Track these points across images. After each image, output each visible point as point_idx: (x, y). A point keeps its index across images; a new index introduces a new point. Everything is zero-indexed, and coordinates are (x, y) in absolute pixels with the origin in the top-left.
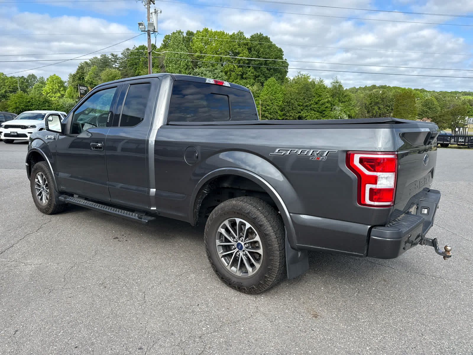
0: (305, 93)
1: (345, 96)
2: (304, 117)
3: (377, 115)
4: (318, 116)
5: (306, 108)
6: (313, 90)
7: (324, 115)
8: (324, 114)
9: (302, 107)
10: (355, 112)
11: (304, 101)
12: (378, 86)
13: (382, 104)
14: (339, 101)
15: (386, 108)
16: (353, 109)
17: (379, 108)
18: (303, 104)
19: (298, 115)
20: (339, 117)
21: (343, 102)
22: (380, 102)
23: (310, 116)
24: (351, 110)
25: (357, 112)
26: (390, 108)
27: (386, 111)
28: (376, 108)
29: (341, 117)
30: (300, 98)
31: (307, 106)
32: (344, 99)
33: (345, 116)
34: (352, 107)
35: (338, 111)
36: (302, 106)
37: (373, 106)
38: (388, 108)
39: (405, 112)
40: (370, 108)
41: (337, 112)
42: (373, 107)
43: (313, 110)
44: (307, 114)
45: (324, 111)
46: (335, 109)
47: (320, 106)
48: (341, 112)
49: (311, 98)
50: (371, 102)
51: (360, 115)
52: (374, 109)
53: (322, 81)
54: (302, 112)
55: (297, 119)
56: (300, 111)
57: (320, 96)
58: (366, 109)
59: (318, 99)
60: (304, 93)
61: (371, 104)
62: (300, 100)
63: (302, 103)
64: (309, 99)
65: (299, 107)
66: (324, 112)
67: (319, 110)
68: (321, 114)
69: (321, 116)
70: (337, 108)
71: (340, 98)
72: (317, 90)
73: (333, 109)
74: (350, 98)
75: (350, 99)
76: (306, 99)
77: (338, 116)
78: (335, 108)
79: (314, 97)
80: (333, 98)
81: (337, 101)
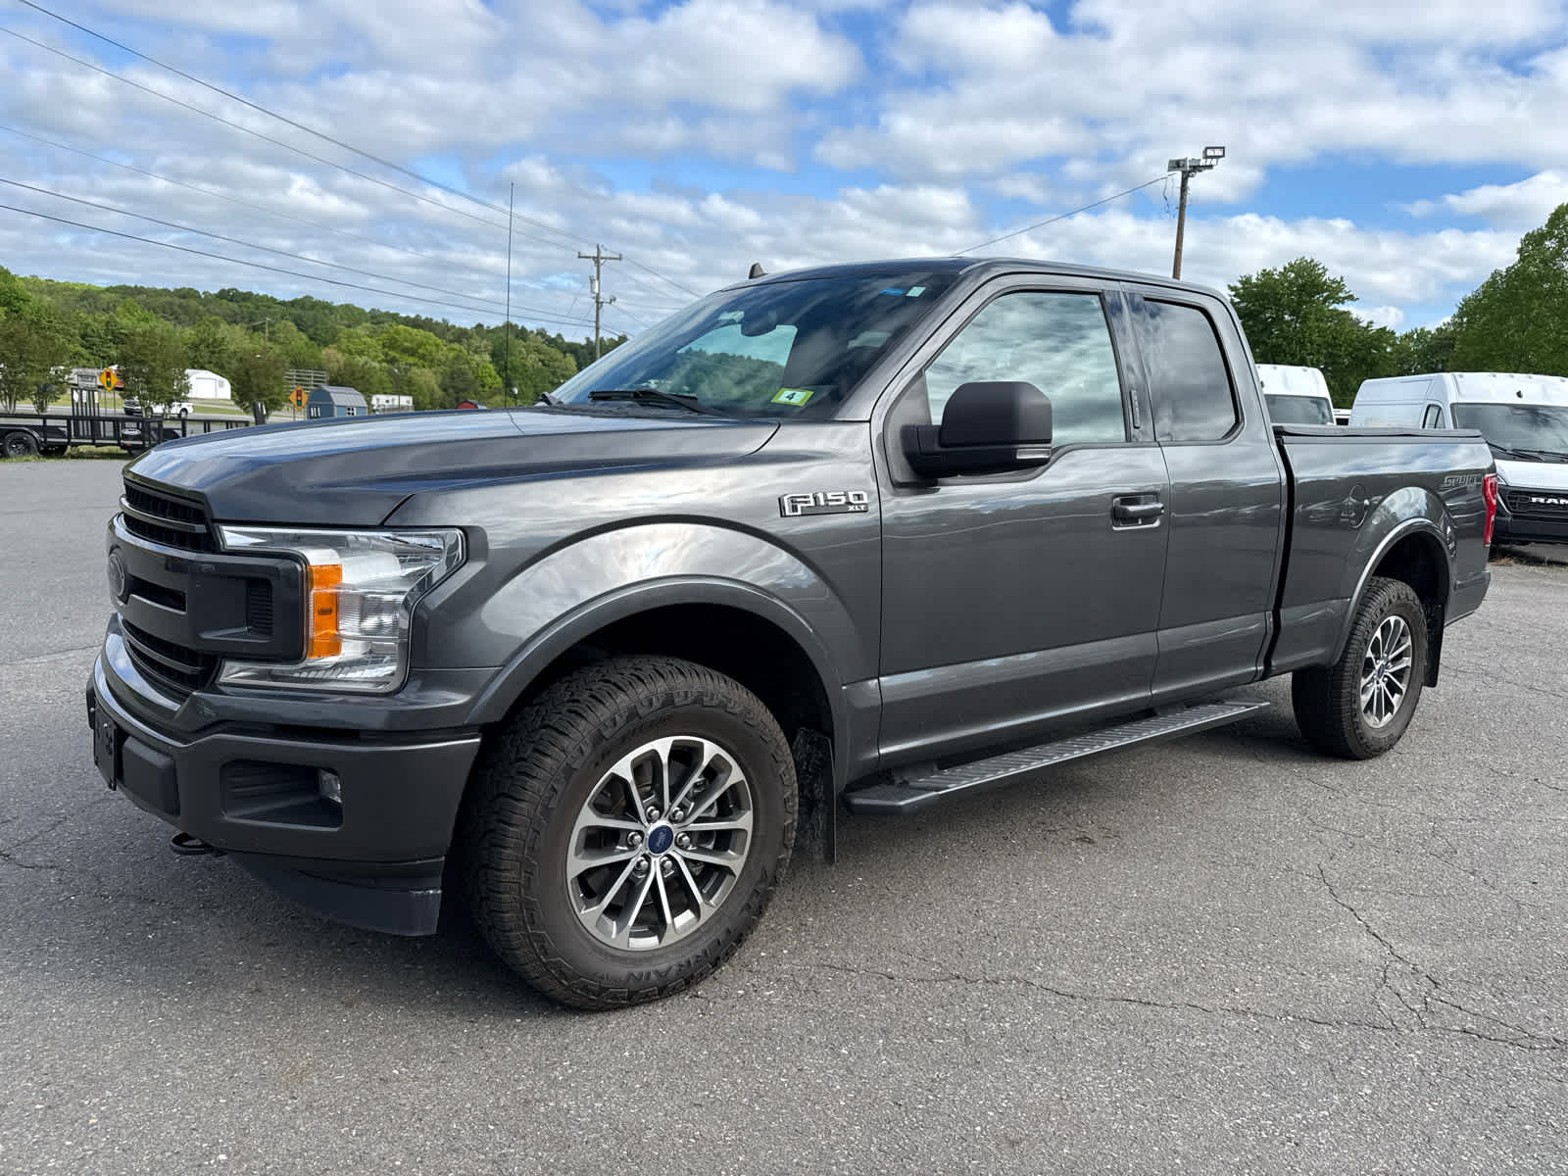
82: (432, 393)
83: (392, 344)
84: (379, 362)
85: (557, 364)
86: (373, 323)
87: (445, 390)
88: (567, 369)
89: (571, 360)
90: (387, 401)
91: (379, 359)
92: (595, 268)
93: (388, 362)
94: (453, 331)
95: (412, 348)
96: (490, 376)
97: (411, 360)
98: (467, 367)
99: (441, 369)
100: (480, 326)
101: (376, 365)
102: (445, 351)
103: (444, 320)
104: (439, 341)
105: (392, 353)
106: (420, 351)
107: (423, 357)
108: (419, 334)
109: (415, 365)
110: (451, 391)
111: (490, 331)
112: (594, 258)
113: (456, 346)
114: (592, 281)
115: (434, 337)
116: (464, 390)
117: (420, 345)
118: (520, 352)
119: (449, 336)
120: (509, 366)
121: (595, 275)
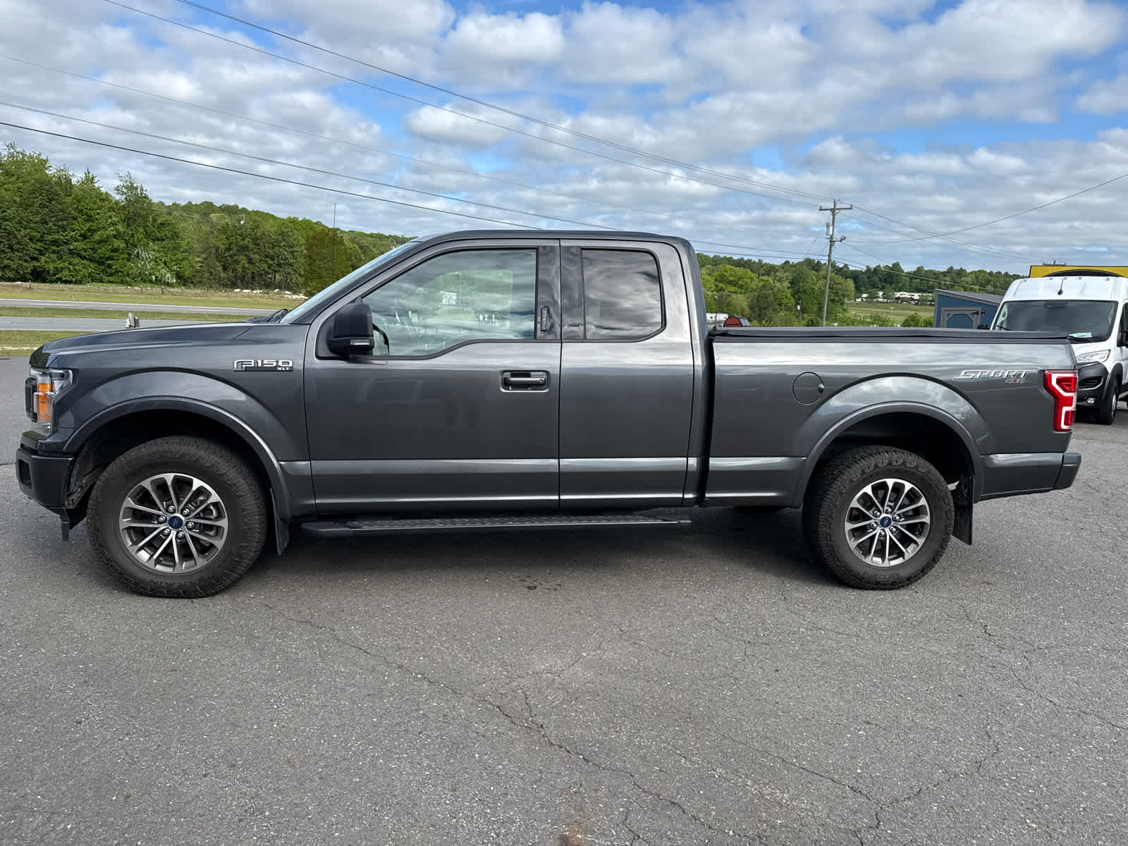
0: (45, 206)
1: (162, 224)
2: (51, 272)
3: (246, 277)
4: (93, 271)
5: (54, 248)
6: (68, 200)
7: (109, 271)
8: (110, 266)
9: (39, 244)
10: (193, 267)
11: (42, 228)
12: (218, 206)
13: (255, 251)
14: (148, 235)
15: (266, 261)
16: (187, 258)
17: (250, 261)
18: (42, 236)
19: (29, 266)
20: (154, 277)
21: (158, 240)
22: (251, 246)
23: (70, 271)
24: (182, 260)
25: (197, 266)
26: (276, 261)
27: (266, 269)
28: (243, 259)
29: (156, 277)
30: (31, 218)
31: (55, 242)
32: (158, 232)
33: (168, 275)
34: (184, 254)
35: (147, 262)
36: (39, 240)
37: (235, 255)
38: (271, 262)
39: (330, 274)
40: (229, 258)
41: (145, 264)
42: (235, 258)
43: (75, 256)
44: (60, 265)
45: (108, 259)
46: (138, 256)
47: (96, 246)
48: (157, 265)
49: (65, 223)
50: (230, 244)
51: (206, 275)
52: (237, 262)
53: (93, 179)
54: (43, 259)
55: (28, 276)
56: (37, 256)
57: (90, 218)
58: (218, 261)
59: (88, 225)
60: (43, 206)
61: (229, 249)
62: (32, 225)
63: (39, 232)
64: (60, 223)
65: (34, 246)
66: (109, 262)
67: (95, 255)
68: (102, 267)
69: (102, 272)
70: (144, 255)
71: (147, 228)
72: (79, 201)
73: (132, 257)
74: (175, 230)
75: (175, 233)
76: (50, 224)
77: (150, 275)
78: (138, 253)
79: (75, 219)
80: (128, 226)
81: (142, 236)
82: (743, 310)
83: (722, 279)
84: (712, 291)
85: (839, 286)
86: (713, 265)
87: (751, 309)
88: (847, 291)
89: (850, 284)
90: (711, 318)
91: (712, 289)
92: (832, 217)
93: (718, 291)
94: (764, 267)
95: (734, 281)
96: (786, 297)
97: (733, 289)
98: (770, 292)
99: (752, 294)
100: (787, 262)
101: (710, 293)
102: (755, 282)
103: (760, 260)
104: (753, 275)
105: (721, 285)
106: (740, 283)
107: (741, 287)
108: (740, 271)
109: (735, 292)
110: (756, 309)
111: (794, 266)
112: (831, 210)
113: (766, 278)
114: (828, 226)
115: (750, 272)
116: (765, 309)
117: (740, 279)
118: (812, 279)
119: (762, 271)
120: (801, 290)
121: (831, 222)
